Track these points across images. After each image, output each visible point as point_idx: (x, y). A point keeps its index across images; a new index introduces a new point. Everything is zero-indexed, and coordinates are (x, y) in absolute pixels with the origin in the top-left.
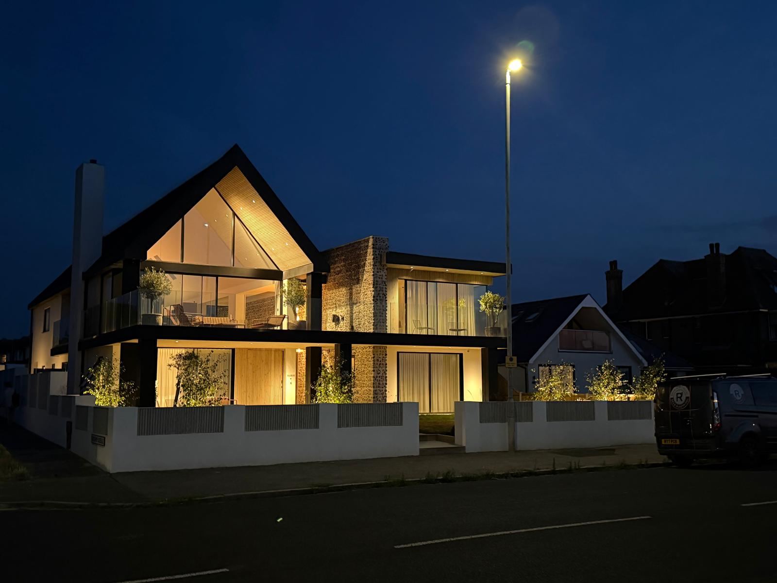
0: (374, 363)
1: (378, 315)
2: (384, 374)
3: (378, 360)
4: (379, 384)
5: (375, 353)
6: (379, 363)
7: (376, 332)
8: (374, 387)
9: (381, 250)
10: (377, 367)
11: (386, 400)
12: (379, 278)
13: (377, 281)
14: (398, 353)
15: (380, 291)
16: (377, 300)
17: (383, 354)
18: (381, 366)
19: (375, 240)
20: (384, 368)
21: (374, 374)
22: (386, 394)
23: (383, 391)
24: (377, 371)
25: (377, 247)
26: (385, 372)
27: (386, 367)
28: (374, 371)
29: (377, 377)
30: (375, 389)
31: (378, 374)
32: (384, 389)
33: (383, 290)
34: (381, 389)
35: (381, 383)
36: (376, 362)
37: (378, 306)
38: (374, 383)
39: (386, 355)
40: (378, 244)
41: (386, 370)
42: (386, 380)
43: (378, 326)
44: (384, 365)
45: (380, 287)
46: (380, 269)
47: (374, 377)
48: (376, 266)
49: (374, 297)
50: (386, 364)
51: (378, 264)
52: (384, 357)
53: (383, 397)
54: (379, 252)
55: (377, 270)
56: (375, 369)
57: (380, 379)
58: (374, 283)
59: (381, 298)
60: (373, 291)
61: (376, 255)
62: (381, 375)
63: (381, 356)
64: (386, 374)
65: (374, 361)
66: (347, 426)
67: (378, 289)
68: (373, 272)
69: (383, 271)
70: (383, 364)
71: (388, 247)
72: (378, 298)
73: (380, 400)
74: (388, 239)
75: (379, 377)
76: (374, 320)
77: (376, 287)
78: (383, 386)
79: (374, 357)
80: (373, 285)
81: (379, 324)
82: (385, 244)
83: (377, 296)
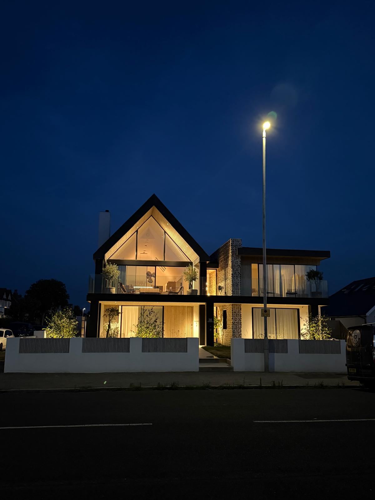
0: (233, 314)
1: (235, 285)
2: (239, 321)
3: (235, 312)
4: (236, 327)
5: (233, 308)
6: (236, 314)
7: (234, 295)
8: (233, 329)
9: (236, 247)
10: (234, 317)
11: (241, 337)
12: (236, 263)
13: (234, 265)
14: (253, 308)
15: (236, 271)
16: (234, 276)
17: (238, 309)
18: (237, 316)
19: (233, 241)
20: (240, 318)
21: (233, 321)
22: (241, 333)
23: (239, 331)
24: (235, 319)
25: (234, 245)
26: (240, 320)
27: (241, 317)
28: (233, 319)
29: (235, 322)
30: (234, 330)
31: (236, 321)
32: (239, 330)
33: (238, 271)
34: (238, 330)
35: (238, 327)
36: (234, 314)
37: (235, 280)
38: (233, 327)
39: (241, 309)
40: (235, 243)
41: (241, 319)
42: (241, 325)
43: (235, 292)
44: (240, 316)
45: (236, 269)
46: (236, 258)
47: (233, 323)
48: (233, 256)
49: (232, 275)
50: (241, 315)
51: (234, 255)
52: (239, 311)
53: (239, 335)
54: (235, 248)
55: (234, 259)
56: (233, 318)
57: (237, 324)
58: (232, 266)
59: (237, 275)
60: (232, 271)
61: (234, 250)
62: (237, 321)
63: (237, 310)
64: (241, 321)
65: (232, 313)
66: (149, 352)
67: (235, 270)
68: (232, 260)
69: (238, 259)
70: (238, 315)
71: (241, 244)
72: (235, 275)
73: (237, 337)
74: (241, 240)
75: (236, 323)
76: (232, 288)
77: (234, 269)
78: (239, 328)
79: (232, 311)
80: (232, 267)
81: (236, 291)
82: (239, 243)
83: (234, 274)
